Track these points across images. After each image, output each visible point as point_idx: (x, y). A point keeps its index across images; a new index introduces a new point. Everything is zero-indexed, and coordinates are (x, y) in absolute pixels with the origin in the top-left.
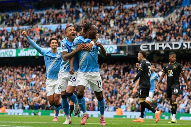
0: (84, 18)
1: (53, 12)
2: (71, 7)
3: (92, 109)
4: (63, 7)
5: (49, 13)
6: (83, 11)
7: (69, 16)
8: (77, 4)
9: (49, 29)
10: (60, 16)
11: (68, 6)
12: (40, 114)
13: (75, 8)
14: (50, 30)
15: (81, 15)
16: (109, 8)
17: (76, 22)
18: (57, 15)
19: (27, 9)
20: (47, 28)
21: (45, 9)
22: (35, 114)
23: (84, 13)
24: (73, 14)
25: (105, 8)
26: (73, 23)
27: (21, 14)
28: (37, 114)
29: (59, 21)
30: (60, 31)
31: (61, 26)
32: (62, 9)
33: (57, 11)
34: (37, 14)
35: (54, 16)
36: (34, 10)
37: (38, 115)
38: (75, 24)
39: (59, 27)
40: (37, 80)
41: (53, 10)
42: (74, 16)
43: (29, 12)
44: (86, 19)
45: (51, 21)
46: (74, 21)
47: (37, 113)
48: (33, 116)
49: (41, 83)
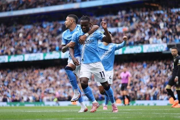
1: (111, 18)
4: (120, 13)
5: (107, 19)
6: (137, 16)
7: (125, 20)
8: (131, 10)
10: (117, 21)
15: (134, 19)
16: (158, 12)
18: (114, 20)
24: (128, 18)
25: (155, 12)
29: (116, 26)
31: (118, 30)
33: (114, 17)
35: (112, 22)
38: (130, 27)
44: (139, 22)
46: (129, 24)
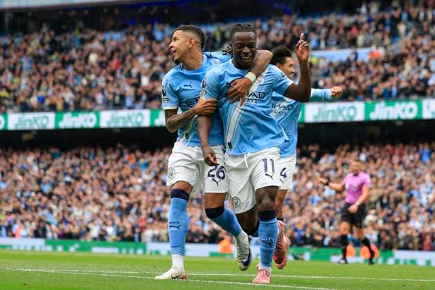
0: (411, 34)
1: (339, 21)
2: (381, 9)
3: (428, 249)
4: (363, 10)
5: (328, 25)
6: (410, 18)
7: (377, 30)
8: (395, 4)
9: (328, 61)
10: (354, 30)
11: (374, 8)
12: (307, 256)
13: (389, 11)
14: (331, 64)
15: (402, 28)
17: (392, 43)
18: (348, 29)
19: (279, 14)
20: (324, 58)
21: (321, 15)
22: (296, 258)
23: (411, 24)
24: (385, 25)
26: (385, 47)
27: (265, 27)
28: (300, 257)
29: (353, 43)
30: (354, 64)
31: (356, 55)
32: (359, 14)
33: (347, 20)
34: (302, 25)
35: (341, 32)
36: (295, 16)
37: (302, 259)
38: (390, 48)
39: (353, 57)
40: (300, 178)
41: (339, 17)
42: (388, 29)
43: (282, 21)
44: (414, 37)
45: (334, 42)
46: (387, 41)
47: (301, 254)
48: (291, 261)
49: (310, 185)
